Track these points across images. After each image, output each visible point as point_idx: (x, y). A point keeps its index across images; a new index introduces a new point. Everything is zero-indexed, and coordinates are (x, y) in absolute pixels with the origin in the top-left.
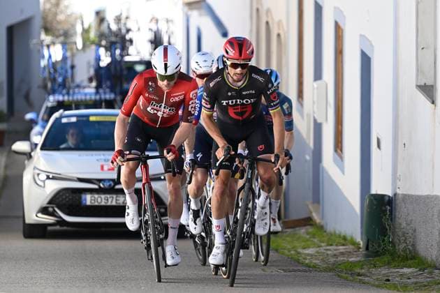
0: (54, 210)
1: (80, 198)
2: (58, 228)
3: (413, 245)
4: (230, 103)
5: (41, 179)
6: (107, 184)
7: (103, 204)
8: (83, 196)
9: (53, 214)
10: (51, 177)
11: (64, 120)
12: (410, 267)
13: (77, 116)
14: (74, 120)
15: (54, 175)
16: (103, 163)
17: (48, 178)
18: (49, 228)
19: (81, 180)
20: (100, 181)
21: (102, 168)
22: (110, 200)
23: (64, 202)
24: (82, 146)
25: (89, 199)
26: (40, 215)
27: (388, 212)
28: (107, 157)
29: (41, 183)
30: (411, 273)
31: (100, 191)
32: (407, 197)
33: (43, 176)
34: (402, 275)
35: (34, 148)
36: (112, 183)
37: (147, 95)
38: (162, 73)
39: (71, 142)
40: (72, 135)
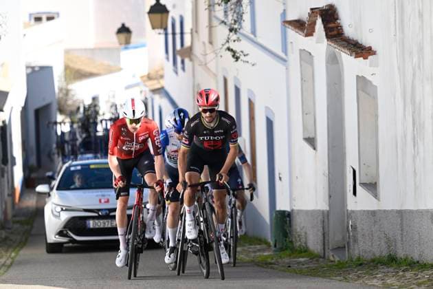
0: (67, 233)
1: (85, 223)
2: (71, 245)
3: (306, 243)
4: (205, 139)
5: (57, 211)
6: (104, 213)
7: (102, 226)
8: (87, 222)
9: (66, 236)
10: (64, 209)
11: (72, 169)
12: (303, 257)
13: (81, 165)
14: (79, 168)
15: (66, 208)
16: (100, 197)
17: (62, 210)
18: (65, 245)
19: (86, 210)
20: (99, 210)
21: (100, 201)
22: (107, 224)
23: (74, 226)
24: (85, 186)
25: (91, 224)
26: (57, 236)
27: (288, 222)
28: (103, 193)
29: (58, 214)
30: (304, 261)
31: (99, 217)
32: (300, 211)
33: (59, 209)
34: (299, 263)
35: (51, 189)
36: (108, 212)
37: (122, 138)
38: (131, 117)
39: (77, 184)
40: (79, 179)
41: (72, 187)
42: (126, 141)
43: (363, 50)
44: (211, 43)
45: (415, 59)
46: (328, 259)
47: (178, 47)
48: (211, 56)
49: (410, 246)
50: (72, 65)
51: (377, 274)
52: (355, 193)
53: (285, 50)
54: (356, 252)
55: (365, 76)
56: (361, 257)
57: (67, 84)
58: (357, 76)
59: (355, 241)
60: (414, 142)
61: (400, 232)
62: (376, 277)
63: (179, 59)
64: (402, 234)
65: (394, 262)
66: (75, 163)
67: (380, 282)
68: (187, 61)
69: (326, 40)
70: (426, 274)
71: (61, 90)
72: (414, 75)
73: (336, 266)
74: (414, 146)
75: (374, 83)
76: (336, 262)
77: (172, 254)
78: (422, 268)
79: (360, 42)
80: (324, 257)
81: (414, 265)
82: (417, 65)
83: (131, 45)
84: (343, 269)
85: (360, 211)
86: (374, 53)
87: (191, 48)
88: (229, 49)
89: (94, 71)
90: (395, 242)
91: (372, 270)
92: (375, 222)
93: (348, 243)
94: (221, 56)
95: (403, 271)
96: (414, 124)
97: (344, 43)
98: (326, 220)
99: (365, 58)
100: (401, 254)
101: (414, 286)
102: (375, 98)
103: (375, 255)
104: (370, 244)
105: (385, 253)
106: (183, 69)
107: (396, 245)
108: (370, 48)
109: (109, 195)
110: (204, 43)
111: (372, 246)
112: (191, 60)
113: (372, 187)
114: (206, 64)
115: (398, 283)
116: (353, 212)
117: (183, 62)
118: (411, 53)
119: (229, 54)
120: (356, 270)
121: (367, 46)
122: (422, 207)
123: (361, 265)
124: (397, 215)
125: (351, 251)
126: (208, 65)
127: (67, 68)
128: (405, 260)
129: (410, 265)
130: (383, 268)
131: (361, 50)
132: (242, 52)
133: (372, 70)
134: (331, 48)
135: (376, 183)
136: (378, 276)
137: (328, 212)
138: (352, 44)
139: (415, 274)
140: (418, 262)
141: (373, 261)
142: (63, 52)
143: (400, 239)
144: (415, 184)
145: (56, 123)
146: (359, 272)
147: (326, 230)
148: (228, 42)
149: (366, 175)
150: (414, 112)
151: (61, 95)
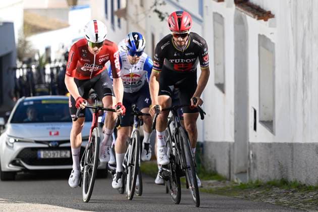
0: (20, 162)
1: (36, 154)
2: (23, 173)
3: (215, 168)
4: (176, 62)
5: (11, 142)
6: (54, 144)
7: (52, 157)
8: (38, 152)
9: (19, 165)
10: (17, 140)
11: (25, 104)
12: (213, 179)
13: (34, 101)
14: (32, 103)
15: (20, 139)
16: (51, 130)
17: (15, 141)
18: (18, 173)
19: (37, 142)
20: (49, 142)
21: (50, 133)
22: (56, 154)
23: (26, 156)
24: (37, 119)
25: (42, 154)
26: (11, 165)
27: (201, 151)
28: (54, 126)
29: (11, 145)
30: (214, 183)
31: (49, 149)
32: (210, 143)
33: (12, 140)
34: (209, 184)
35: (6, 122)
36: (57, 144)
37: (82, 59)
38: (94, 41)
39: (30, 117)
40: (31, 113)
41: (25, 120)
42: (86, 62)
43: (264, 13)
44: (142, 5)
45: (306, 23)
46: (233, 181)
47: (116, 8)
48: (142, 16)
49: (299, 172)
50: (30, 22)
51: (272, 194)
52: (255, 129)
53: (201, 13)
54: (256, 176)
55: (265, 35)
56: (259, 180)
57: (26, 36)
58: (259, 35)
59: (255, 167)
60: (304, 89)
61: (290, 160)
62: (271, 197)
63: (116, 18)
64: (292, 163)
65: (286, 185)
66: (28, 98)
67: (274, 201)
68: (122, 20)
69: (234, 5)
70: (311, 195)
71: (20, 41)
72: (305, 35)
73: (239, 187)
74: (304, 92)
75: (273, 41)
76: (239, 183)
77: (119, 179)
78: (308, 190)
79: (262, 7)
80: (229, 180)
81: (301, 187)
82: (307, 27)
83: (78, 6)
84: (245, 190)
85: (259, 143)
86: (273, 16)
87: (125, 10)
88: (156, 11)
89: (48, 26)
90: (287, 169)
91: (267, 190)
92: (271, 152)
93: (249, 169)
94: (150, 17)
95: (292, 192)
96: (304, 74)
97: (249, 8)
98: (232, 150)
99: (266, 20)
100: (291, 178)
101: (301, 204)
102: (273, 52)
103: (270, 179)
104: (266, 170)
105: (278, 178)
106: (119, 26)
107: (287, 171)
108: (269, 13)
109: (59, 128)
110: (136, 6)
111: (268, 171)
112: (126, 19)
113: (269, 124)
114: (137, 23)
115: (288, 202)
116: (253, 144)
117: (119, 21)
118: (302, 17)
119: (156, 15)
120: (254, 191)
121: (267, 10)
122: (309, 141)
123: (259, 186)
124: (289, 147)
125: (251, 175)
126: (139, 23)
127: (25, 24)
128: (294, 183)
129: (298, 187)
130: (277, 189)
131: (262, 14)
132: (167, 13)
133: (272, 30)
134: (239, 12)
135: (272, 121)
136: (272, 195)
137: (234, 144)
138: (255, 9)
139: (302, 195)
140: (305, 185)
141: (269, 183)
142: (23, 11)
143: (291, 166)
144: (304, 122)
145: (15, 69)
146: (258, 192)
147: (232, 158)
148: (155, 5)
149: (265, 114)
150: (304, 64)
151: (20, 46)
